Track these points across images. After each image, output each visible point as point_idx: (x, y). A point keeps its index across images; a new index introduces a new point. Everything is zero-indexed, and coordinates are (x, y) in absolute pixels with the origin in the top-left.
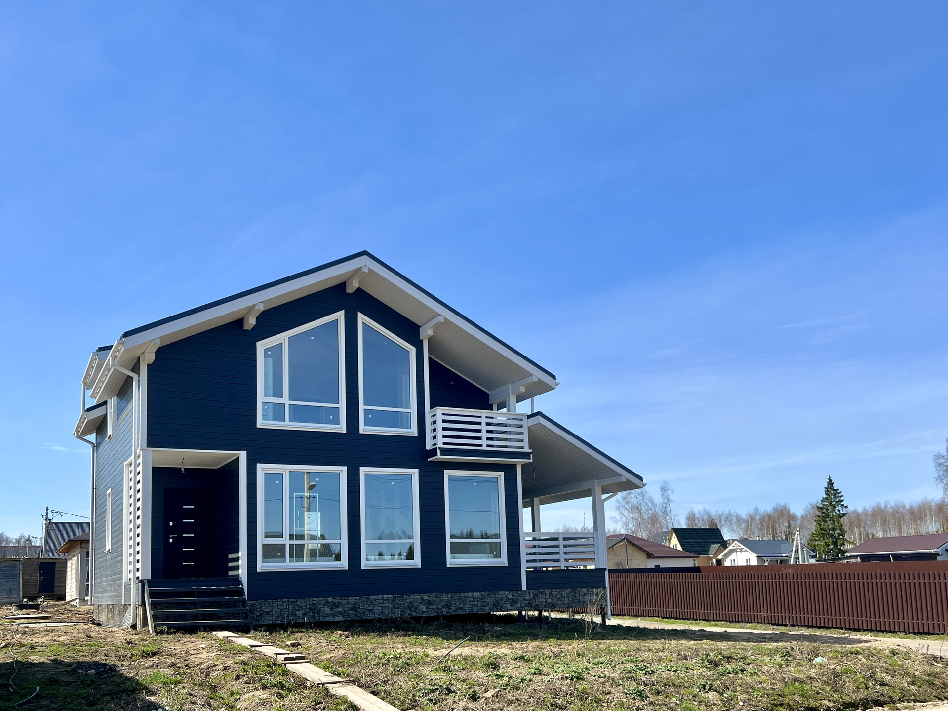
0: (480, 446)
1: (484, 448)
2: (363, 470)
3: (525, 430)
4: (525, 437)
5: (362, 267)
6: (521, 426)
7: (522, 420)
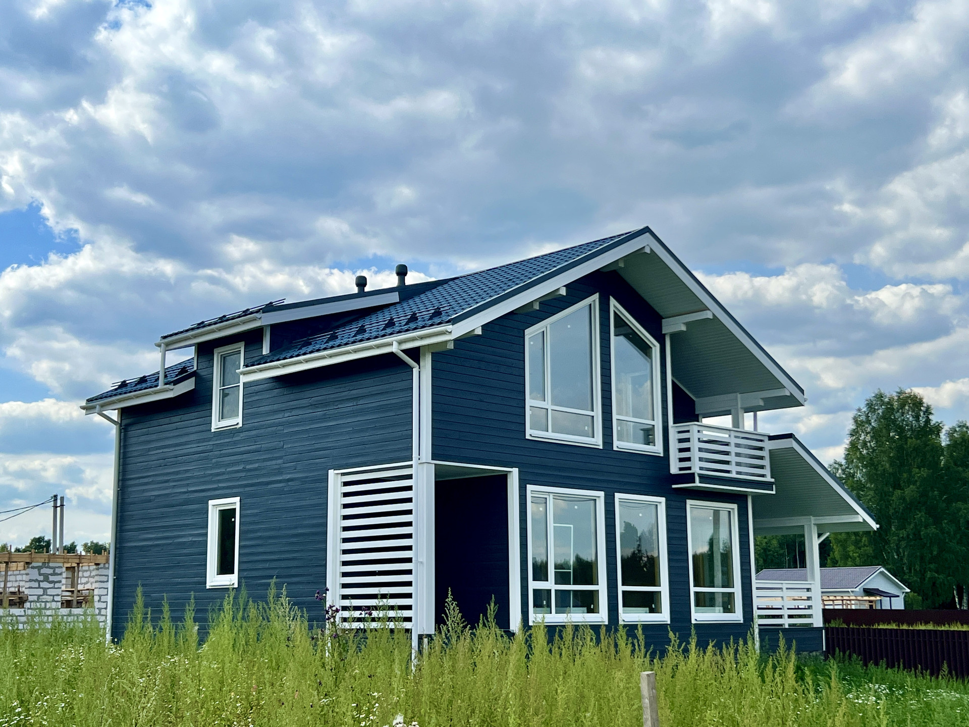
0: (728, 472)
1: (733, 475)
2: (618, 496)
3: (765, 453)
4: (766, 462)
5: (644, 247)
6: (761, 449)
7: (761, 441)
